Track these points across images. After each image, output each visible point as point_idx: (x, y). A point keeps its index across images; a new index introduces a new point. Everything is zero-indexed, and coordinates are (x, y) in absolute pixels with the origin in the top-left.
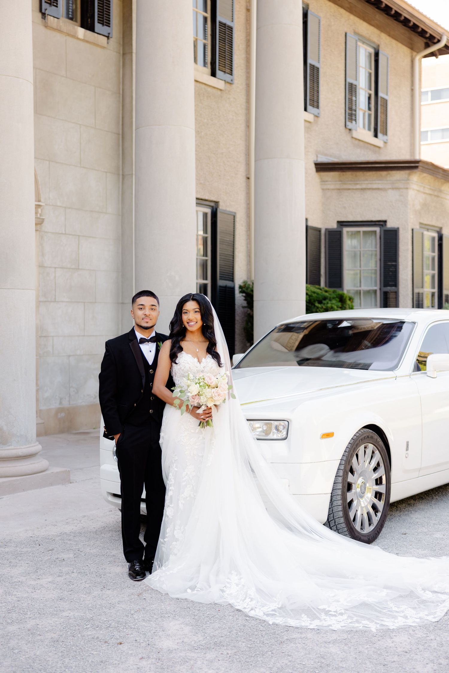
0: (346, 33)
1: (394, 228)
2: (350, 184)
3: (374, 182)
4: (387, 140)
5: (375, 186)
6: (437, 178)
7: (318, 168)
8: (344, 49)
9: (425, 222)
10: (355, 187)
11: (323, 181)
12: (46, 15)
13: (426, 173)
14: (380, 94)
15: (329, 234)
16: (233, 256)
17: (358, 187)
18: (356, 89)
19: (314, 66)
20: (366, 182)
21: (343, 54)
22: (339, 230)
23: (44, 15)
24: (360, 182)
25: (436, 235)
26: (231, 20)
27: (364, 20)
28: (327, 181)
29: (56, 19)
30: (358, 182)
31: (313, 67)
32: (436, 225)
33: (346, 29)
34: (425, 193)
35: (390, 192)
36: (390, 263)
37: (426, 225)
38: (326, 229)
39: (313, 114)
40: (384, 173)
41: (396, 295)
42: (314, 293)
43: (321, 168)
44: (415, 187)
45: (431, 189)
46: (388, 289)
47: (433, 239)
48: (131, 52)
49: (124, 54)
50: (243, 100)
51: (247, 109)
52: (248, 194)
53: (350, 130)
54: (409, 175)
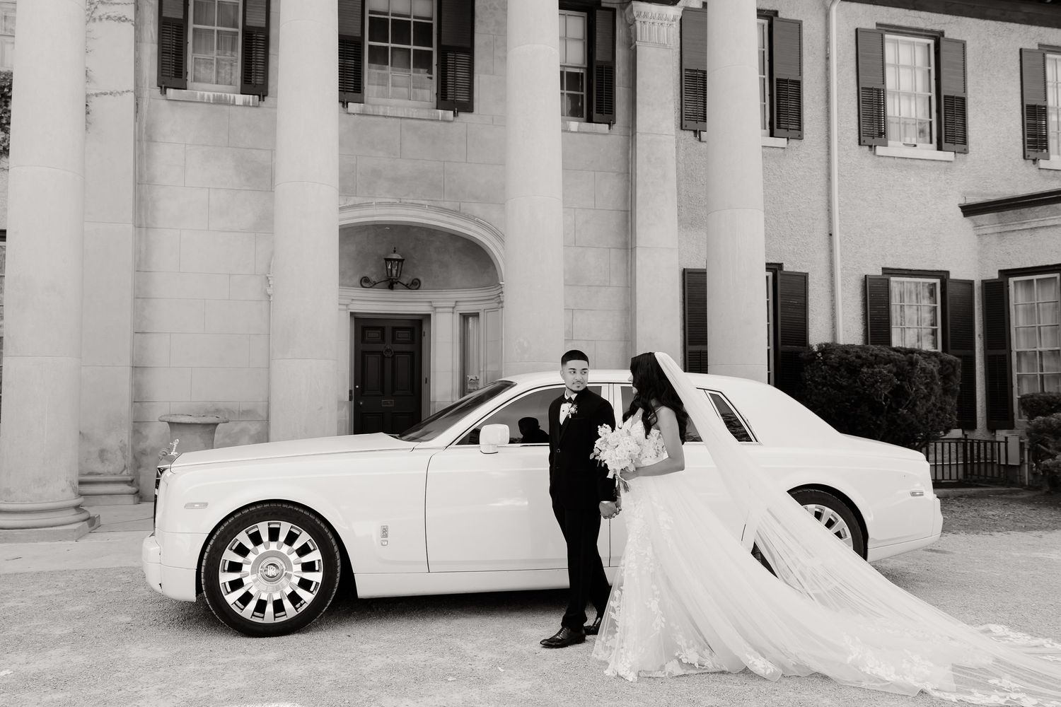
0: (1021, 50)
2: (1014, 225)
3: (1047, 218)
5: (1050, 223)
8: (1019, 68)
11: (977, 226)
15: (986, 286)
16: (805, 319)
17: (1026, 226)
18: (1045, 111)
19: (953, 97)
20: (1035, 219)
21: (1018, 74)
22: (1001, 280)
24: (1029, 221)
26: (798, 74)
28: (983, 225)
30: (1025, 221)
31: (950, 98)
33: (1021, 46)
38: (982, 281)
39: (955, 152)
43: (969, 211)
48: (636, 133)
49: (632, 135)
50: (822, 152)
51: (829, 161)
52: (831, 251)
53: (1035, 161)
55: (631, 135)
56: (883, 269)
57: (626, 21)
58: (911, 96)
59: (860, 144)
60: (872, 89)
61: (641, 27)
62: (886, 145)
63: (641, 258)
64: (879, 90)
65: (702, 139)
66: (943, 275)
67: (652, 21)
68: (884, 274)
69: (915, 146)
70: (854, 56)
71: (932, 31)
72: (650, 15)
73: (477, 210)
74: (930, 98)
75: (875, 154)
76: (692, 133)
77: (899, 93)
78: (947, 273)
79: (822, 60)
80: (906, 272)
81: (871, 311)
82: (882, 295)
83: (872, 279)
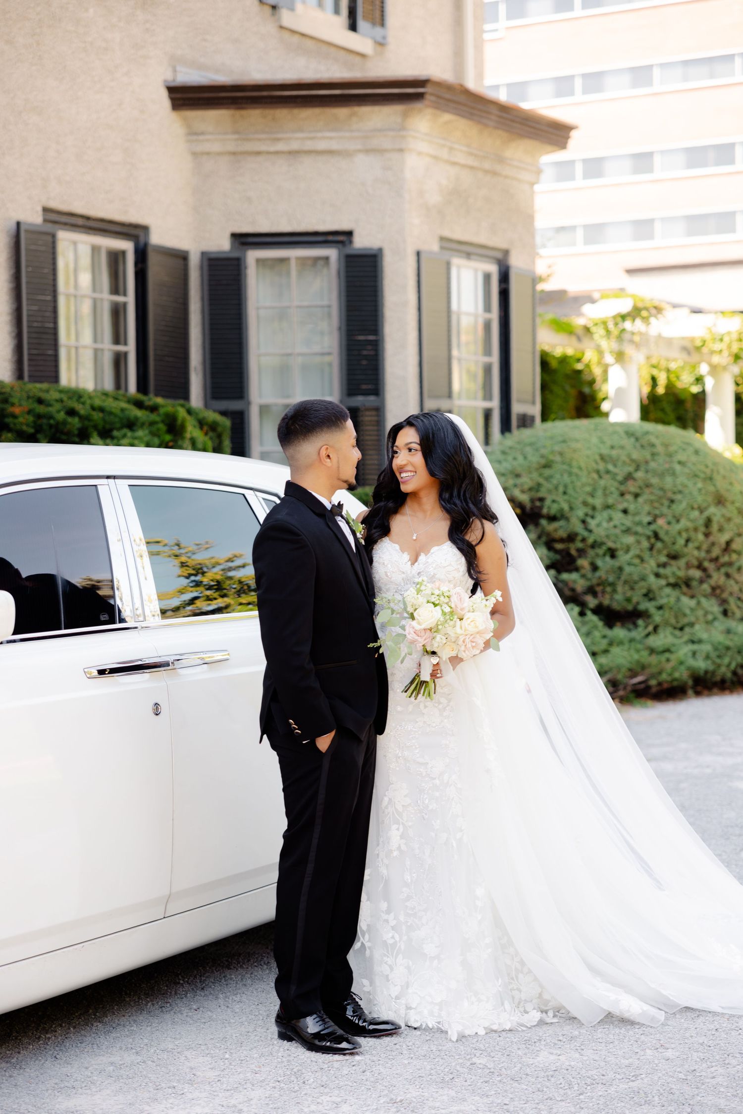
1: (371, 249)
2: (259, 140)
3: (319, 135)
4: (384, 38)
5: (322, 145)
6: (486, 125)
7: (179, 99)
9: (458, 235)
10: (272, 149)
11: (192, 134)
13: (448, 112)
15: (210, 266)
17: (280, 146)
20: (300, 135)
22: (235, 255)
24: (288, 135)
25: (493, 269)
28: (202, 133)
30: (280, 136)
32: (491, 243)
34: (454, 164)
35: (361, 159)
36: (361, 338)
37: (460, 243)
38: (203, 254)
40: (342, 112)
41: (378, 416)
42: (101, 410)
43: (184, 99)
44: (423, 146)
45: (471, 154)
46: (359, 400)
47: (487, 277)
53: (274, 8)
54: (405, 115)
56: (46, 210)
66: (137, 234)
68: (45, 221)
78: (145, 229)
80: (80, 222)
81: (28, 305)
82: (46, 271)
83: (26, 231)
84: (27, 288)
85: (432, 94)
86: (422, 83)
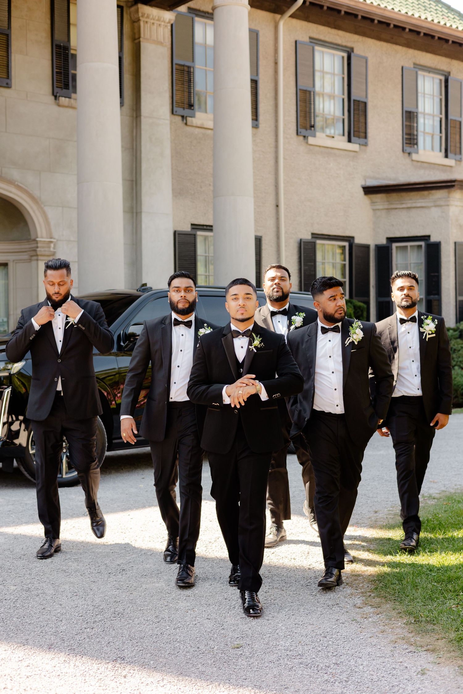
0: (403, 67)
1: (437, 242)
2: (396, 204)
3: (418, 201)
4: (461, 159)
5: (419, 205)
7: (366, 191)
10: (401, 207)
11: (373, 203)
12: (58, 97)
14: (450, 117)
15: (378, 249)
17: (404, 206)
18: (417, 116)
19: (359, 101)
20: (410, 201)
21: (400, 86)
22: (387, 245)
23: (56, 97)
24: (406, 202)
26: (256, 75)
27: (427, 51)
28: (376, 202)
29: (67, 99)
30: (404, 202)
31: (357, 102)
33: (402, 64)
36: (433, 274)
38: (376, 245)
39: (359, 144)
40: (426, 193)
41: (439, 303)
43: (368, 191)
44: (458, 203)
46: (432, 297)
48: (140, 116)
49: (137, 117)
50: (272, 140)
51: (277, 147)
52: (278, 219)
53: (409, 154)
54: (449, 193)
55: (135, 116)
56: (313, 234)
57: (131, 17)
58: (332, 97)
59: (297, 134)
60: (306, 91)
61: (144, 27)
62: (314, 136)
63: (146, 221)
64: (310, 92)
65: (188, 123)
66: (350, 239)
67: (152, 21)
68: (312, 237)
69: (333, 137)
70: (294, 63)
71: (346, 47)
72: (151, 17)
73: (15, 174)
74: (343, 100)
75: (307, 143)
76: (180, 118)
77: (323, 95)
78: (353, 238)
79: (272, 64)
80: (326, 237)
81: (304, 267)
82: (312, 255)
83: (304, 242)
84: (304, 261)
85: (458, 185)
86: (454, 181)
